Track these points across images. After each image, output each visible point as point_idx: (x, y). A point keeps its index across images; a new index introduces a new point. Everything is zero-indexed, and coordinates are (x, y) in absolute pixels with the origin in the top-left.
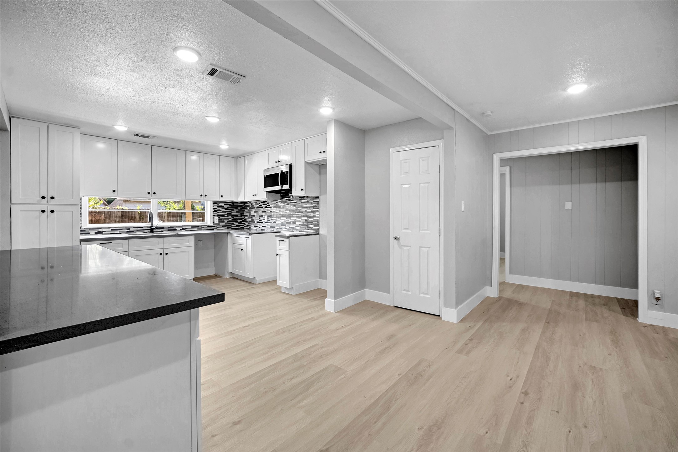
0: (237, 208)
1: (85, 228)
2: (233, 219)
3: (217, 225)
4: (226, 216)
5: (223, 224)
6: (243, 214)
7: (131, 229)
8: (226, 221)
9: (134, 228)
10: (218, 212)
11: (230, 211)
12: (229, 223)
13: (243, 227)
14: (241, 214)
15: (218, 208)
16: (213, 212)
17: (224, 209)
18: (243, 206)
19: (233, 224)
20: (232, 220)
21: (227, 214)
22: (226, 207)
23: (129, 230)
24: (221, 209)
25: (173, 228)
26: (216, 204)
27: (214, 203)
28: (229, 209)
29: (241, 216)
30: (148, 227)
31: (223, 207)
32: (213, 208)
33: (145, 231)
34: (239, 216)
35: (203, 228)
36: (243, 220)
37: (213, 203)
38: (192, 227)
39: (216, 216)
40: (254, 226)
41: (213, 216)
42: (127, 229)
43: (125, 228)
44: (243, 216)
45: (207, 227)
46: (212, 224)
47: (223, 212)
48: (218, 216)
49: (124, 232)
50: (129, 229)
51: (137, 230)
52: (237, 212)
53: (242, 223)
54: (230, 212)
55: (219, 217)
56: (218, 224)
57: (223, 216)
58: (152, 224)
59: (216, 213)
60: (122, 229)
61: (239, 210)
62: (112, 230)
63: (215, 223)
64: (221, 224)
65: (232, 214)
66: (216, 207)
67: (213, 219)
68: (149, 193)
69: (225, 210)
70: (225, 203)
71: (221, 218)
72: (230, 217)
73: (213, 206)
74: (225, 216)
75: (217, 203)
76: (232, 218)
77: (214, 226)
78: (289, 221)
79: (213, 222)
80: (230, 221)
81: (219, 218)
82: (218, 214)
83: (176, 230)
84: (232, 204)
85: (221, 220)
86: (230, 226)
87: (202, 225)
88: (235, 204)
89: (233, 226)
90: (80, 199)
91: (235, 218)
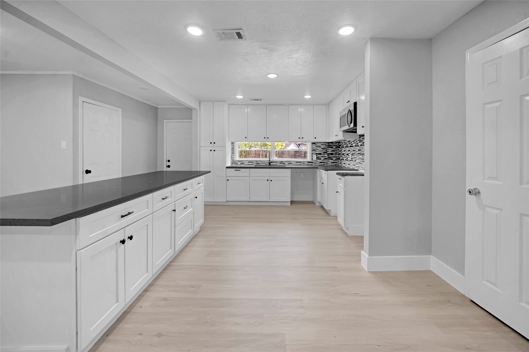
0: (332, 148)
1: (236, 161)
2: (328, 157)
3: (315, 162)
4: (323, 154)
5: (320, 161)
6: (338, 153)
7: (258, 162)
8: (322, 159)
9: (260, 161)
10: (316, 151)
11: (326, 150)
12: (325, 160)
13: (338, 164)
14: (336, 152)
15: (316, 147)
16: (312, 150)
17: (321, 149)
18: (338, 146)
19: (329, 161)
21: (323, 153)
22: (322, 147)
23: (257, 163)
24: (318, 148)
25: (283, 162)
26: (315, 145)
27: (313, 143)
28: (325, 148)
29: (336, 154)
31: (319, 146)
32: (312, 148)
33: (266, 164)
34: (334, 154)
35: (305, 163)
36: (338, 158)
37: (312, 144)
38: (296, 162)
39: (314, 154)
40: (344, 163)
41: (312, 154)
42: (256, 162)
43: (255, 161)
44: (338, 154)
45: (307, 162)
46: (311, 160)
47: (320, 151)
49: (254, 164)
51: (262, 163)
52: (332, 151)
53: (337, 160)
54: (326, 151)
55: (317, 155)
56: (316, 160)
57: (320, 154)
58: (270, 159)
59: (315, 151)
60: (253, 162)
61: (334, 149)
62: (249, 162)
63: (313, 159)
64: (318, 160)
65: (328, 152)
66: (314, 147)
67: (312, 156)
68: (265, 138)
69: (322, 149)
70: (322, 144)
71: (318, 155)
72: (326, 155)
73: (312, 146)
74: (322, 154)
75: (315, 144)
76: (328, 156)
77: (313, 162)
79: (312, 159)
81: (317, 156)
82: (316, 152)
84: (328, 144)
85: (319, 157)
86: (326, 162)
87: (304, 161)
88: (330, 144)
89: (328, 162)
90: (233, 143)
91: (330, 156)
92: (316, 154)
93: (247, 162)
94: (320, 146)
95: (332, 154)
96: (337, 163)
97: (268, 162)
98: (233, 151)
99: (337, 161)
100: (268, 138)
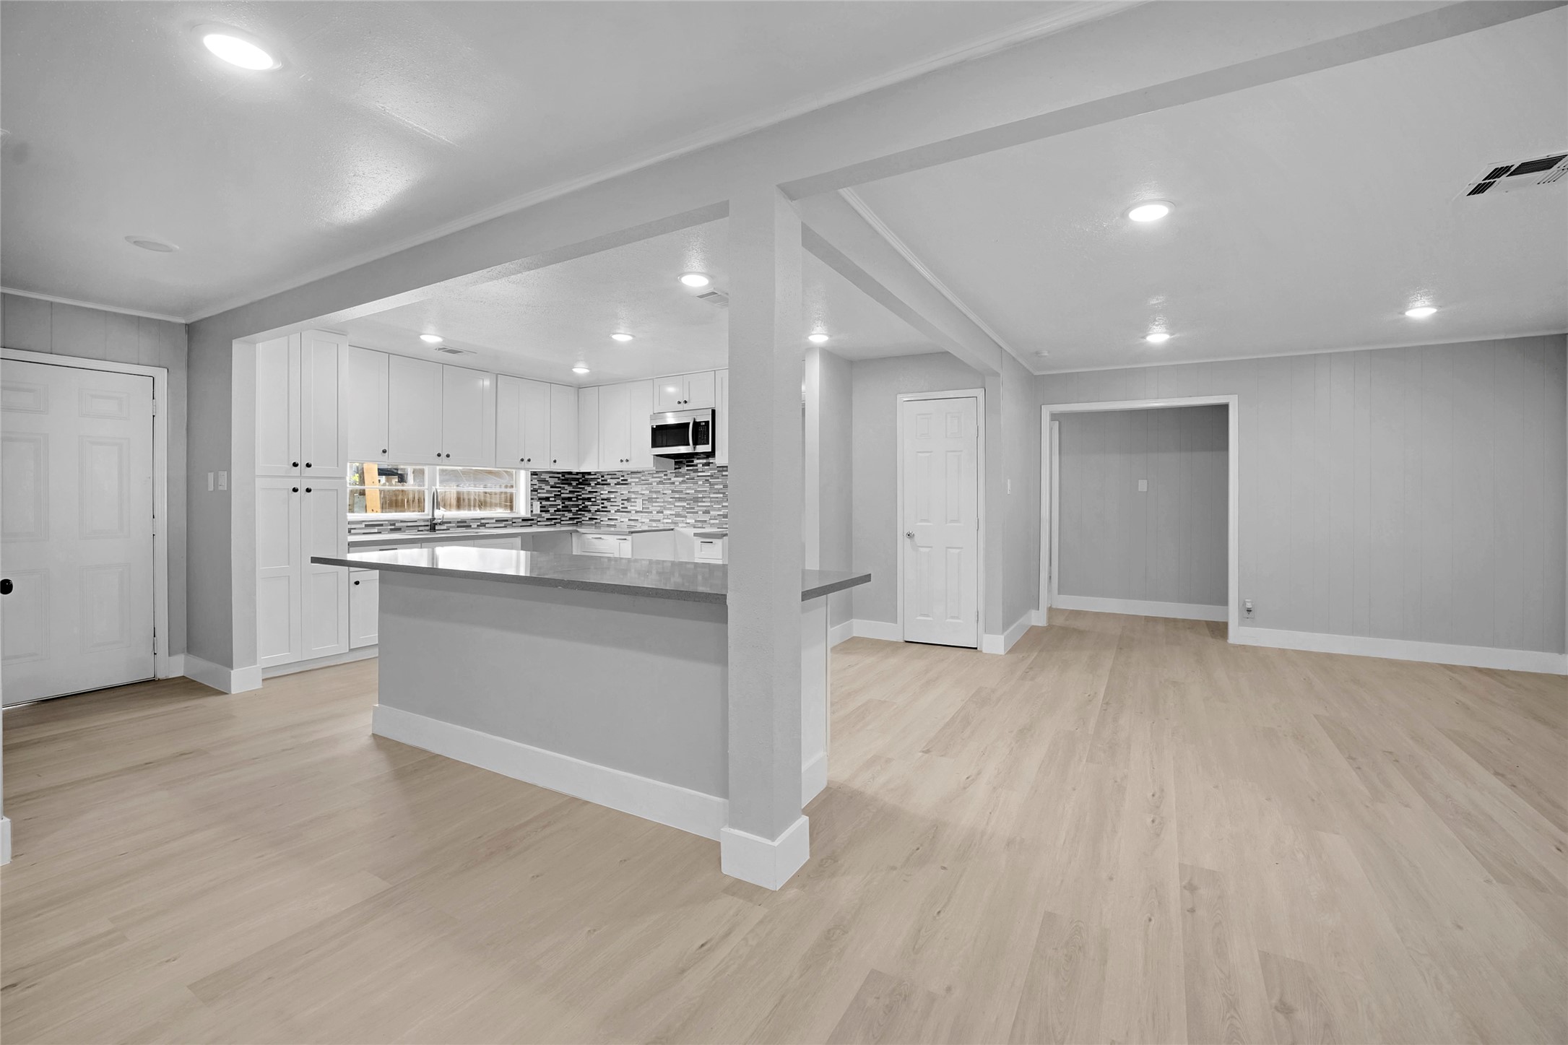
0: (570, 484)
2: (563, 505)
3: (537, 518)
4: (553, 499)
5: (548, 516)
6: (581, 496)
7: (397, 525)
8: (552, 510)
9: (402, 522)
10: (539, 491)
11: (559, 489)
12: (557, 513)
13: (581, 522)
14: (576, 495)
15: (539, 484)
16: (532, 491)
18: (581, 480)
19: (564, 516)
20: (563, 507)
21: (553, 496)
22: (552, 482)
23: (393, 527)
24: (543, 486)
25: (465, 522)
26: (536, 477)
27: (534, 474)
28: (557, 485)
29: (578, 499)
30: (425, 520)
31: (547, 483)
32: (531, 485)
33: (420, 528)
34: (573, 499)
35: (515, 523)
36: (581, 507)
37: (531, 474)
38: (496, 521)
39: (536, 499)
40: (609, 519)
41: (532, 499)
42: (391, 525)
43: (388, 522)
44: (580, 499)
45: (520, 521)
46: (529, 516)
47: (548, 492)
48: (540, 499)
49: (385, 530)
50: (394, 525)
51: (407, 526)
52: (571, 492)
53: (579, 513)
54: (559, 491)
55: (541, 501)
56: (539, 515)
57: (547, 499)
58: (433, 515)
59: (536, 493)
60: (382, 525)
61: (574, 487)
63: (534, 513)
64: (544, 514)
65: (562, 495)
66: (535, 482)
67: (532, 505)
68: (439, 455)
69: (551, 487)
70: (552, 475)
71: (544, 503)
72: (559, 502)
73: (531, 481)
74: (551, 499)
75: (537, 475)
76: (563, 503)
77: (532, 520)
78: (693, 508)
79: (532, 511)
80: (558, 510)
81: (541, 503)
82: (539, 495)
83: (470, 526)
84: (563, 476)
85: (545, 507)
86: (559, 519)
87: (513, 518)
88: (567, 476)
89: (563, 519)
91: (567, 503)
92: (539, 499)
95: (570, 499)
96: (578, 518)
99: (580, 514)
100: (448, 456)
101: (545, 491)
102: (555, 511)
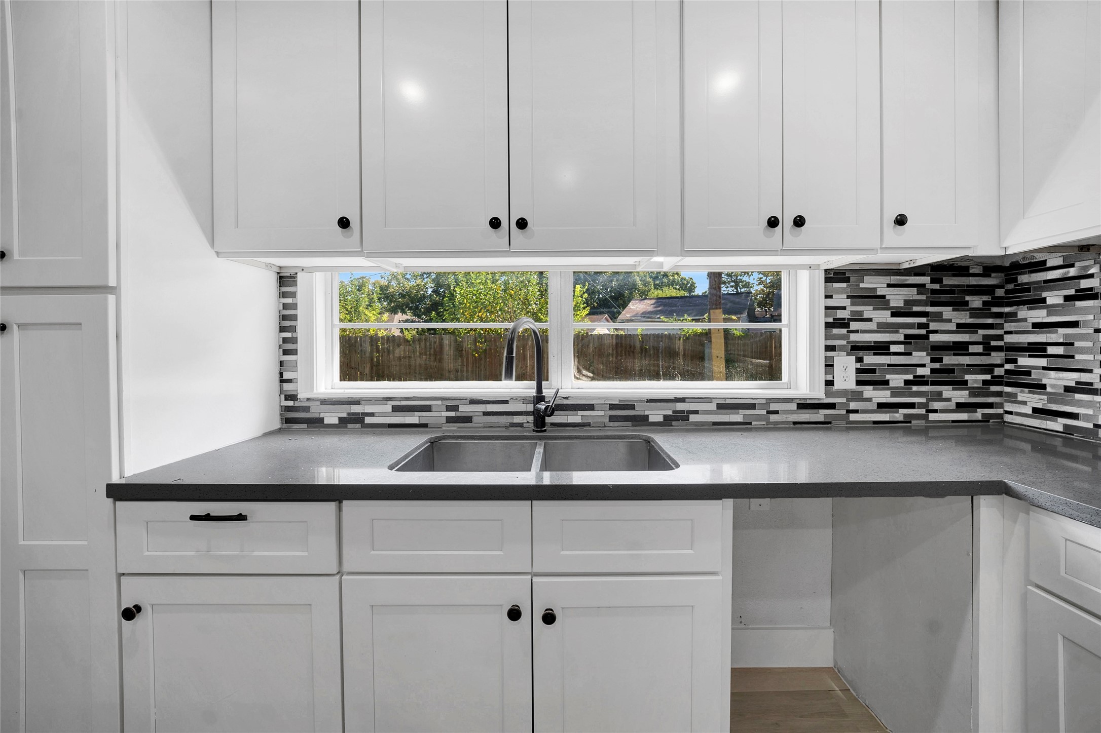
0: (960, 305)
1: (308, 399)
2: (937, 366)
3: (849, 400)
4: (900, 348)
5: (883, 396)
6: (1000, 338)
7: (461, 408)
8: (897, 380)
9: (473, 402)
10: (854, 326)
11: (923, 320)
12: (915, 388)
13: (1000, 416)
14: (984, 336)
15: (852, 304)
16: (828, 325)
17: (889, 313)
18: (1000, 292)
19: (938, 397)
20: (933, 371)
21: (902, 339)
22: (897, 298)
23: (452, 414)
24: (868, 311)
25: (632, 407)
26: (844, 285)
27: (834, 276)
28: (915, 309)
29: (988, 350)
30: (525, 400)
31: (875, 299)
32: (827, 308)
33: (516, 419)
34: (972, 349)
35: (777, 412)
36: (1000, 372)
37: (828, 280)
38: (719, 406)
39: (842, 348)
41: (829, 348)
42: (449, 408)
43: (439, 402)
44: (998, 349)
45: (794, 407)
46: (819, 394)
47: (883, 327)
48: (856, 348)
49: (436, 419)
50: (455, 408)
51: (485, 414)
52: (961, 327)
53: (994, 388)
54: (920, 326)
55: (861, 354)
56: (853, 392)
57: (882, 348)
58: (539, 389)
59: (844, 331)
60: (428, 409)
61: (974, 313)
62: (396, 409)
63: (838, 385)
64: (868, 391)
65: (933, 338)
66: (840, 300)
67: (829, 366)
69: (894, 315)
70: (894, 279)
71: (870, 359)
72: (921, 356)
73: (827, 297)
74: (894, 348)
75: (847, 280)
76: (933, 360)
77: (832, 406)
79: (829, 383)
80: (920, 381)
81: (859, 360)
82: (854, 337)
83: (644, 418)
84: (933, 281)
85: (873, 371)
86: (921, 405)
87: (770, 401)
88: (949, 281)
89: (936, 405)
90: (285, 280)
91: (949, 360)
93: (388, 408)
94: (884, 297)
95: (960, 348)
96: (990, 406)
97: (530, 408)
98: (288, 335)
99: (999, 394)
100: (522, 224)
101: (872, 326)
102: (907, 382)
